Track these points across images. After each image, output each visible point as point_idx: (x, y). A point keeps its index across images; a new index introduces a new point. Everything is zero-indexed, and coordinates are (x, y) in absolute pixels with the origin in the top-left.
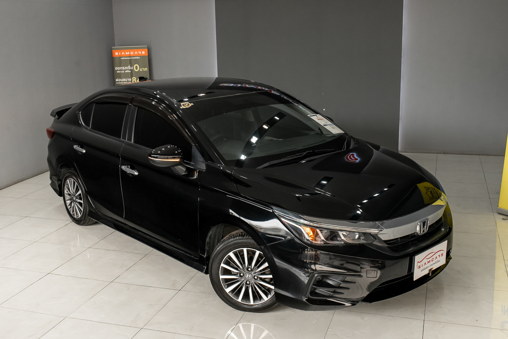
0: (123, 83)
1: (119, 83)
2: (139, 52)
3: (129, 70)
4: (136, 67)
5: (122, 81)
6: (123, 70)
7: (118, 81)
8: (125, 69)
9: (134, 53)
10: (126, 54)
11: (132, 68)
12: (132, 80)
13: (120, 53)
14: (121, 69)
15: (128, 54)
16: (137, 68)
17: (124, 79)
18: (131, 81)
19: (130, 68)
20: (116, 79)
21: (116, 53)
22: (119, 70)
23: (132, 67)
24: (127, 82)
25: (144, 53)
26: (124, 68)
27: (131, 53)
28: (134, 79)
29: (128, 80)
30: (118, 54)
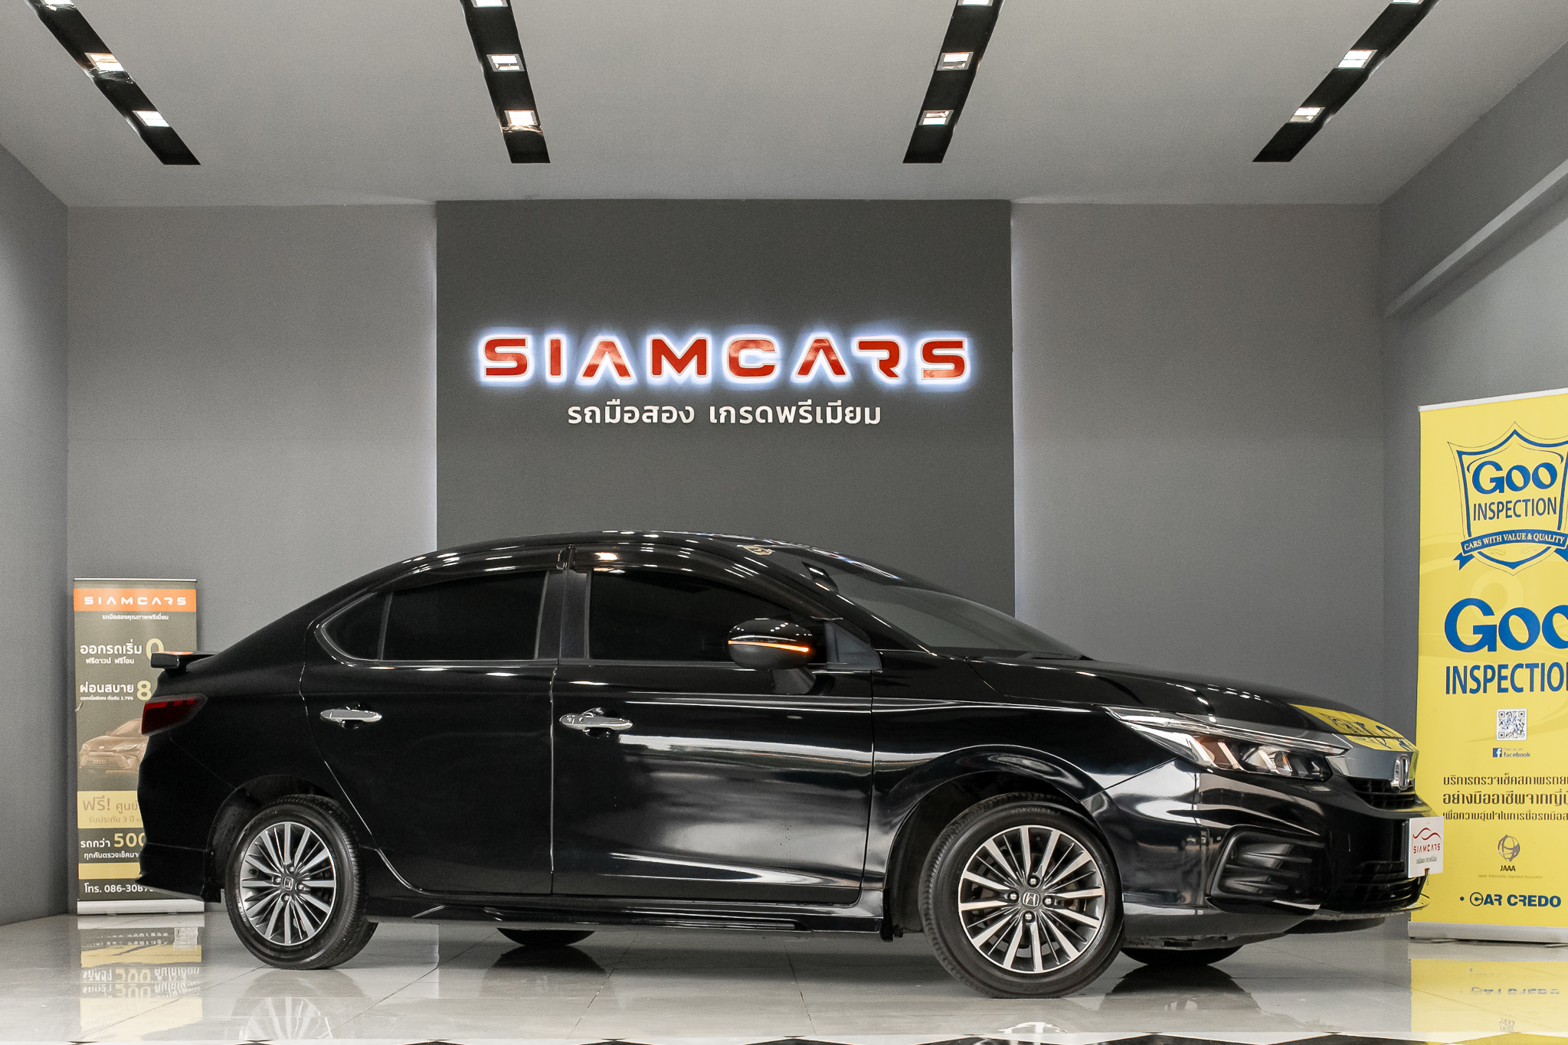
0: (105, 699)
1: (92, 698)
2: (166, 599)
3: (129, 657)
4: (155, 647)
5: (102, 691)
6: (107, 656)
7: (86, 691)
8: (116, 652)
9: (150, 601)
10: (122, 603)
11: (138, 650)
12: (136, 690)
13: (100, 599)
14: (99, 652)
15: (127, 602)
16: (155, 650)
17: (110, 686)
18: (134, 694)
19: (133, 649)
20: (82, 686)
21: (86, 599)
22: (92, 656)
23: (140, 647)
24: (117, 695)
25: (182, 601)
26: (112, 650)
27: (139, 599)
28: (144, 686)
29: (122, 689)
30: (92, 602)
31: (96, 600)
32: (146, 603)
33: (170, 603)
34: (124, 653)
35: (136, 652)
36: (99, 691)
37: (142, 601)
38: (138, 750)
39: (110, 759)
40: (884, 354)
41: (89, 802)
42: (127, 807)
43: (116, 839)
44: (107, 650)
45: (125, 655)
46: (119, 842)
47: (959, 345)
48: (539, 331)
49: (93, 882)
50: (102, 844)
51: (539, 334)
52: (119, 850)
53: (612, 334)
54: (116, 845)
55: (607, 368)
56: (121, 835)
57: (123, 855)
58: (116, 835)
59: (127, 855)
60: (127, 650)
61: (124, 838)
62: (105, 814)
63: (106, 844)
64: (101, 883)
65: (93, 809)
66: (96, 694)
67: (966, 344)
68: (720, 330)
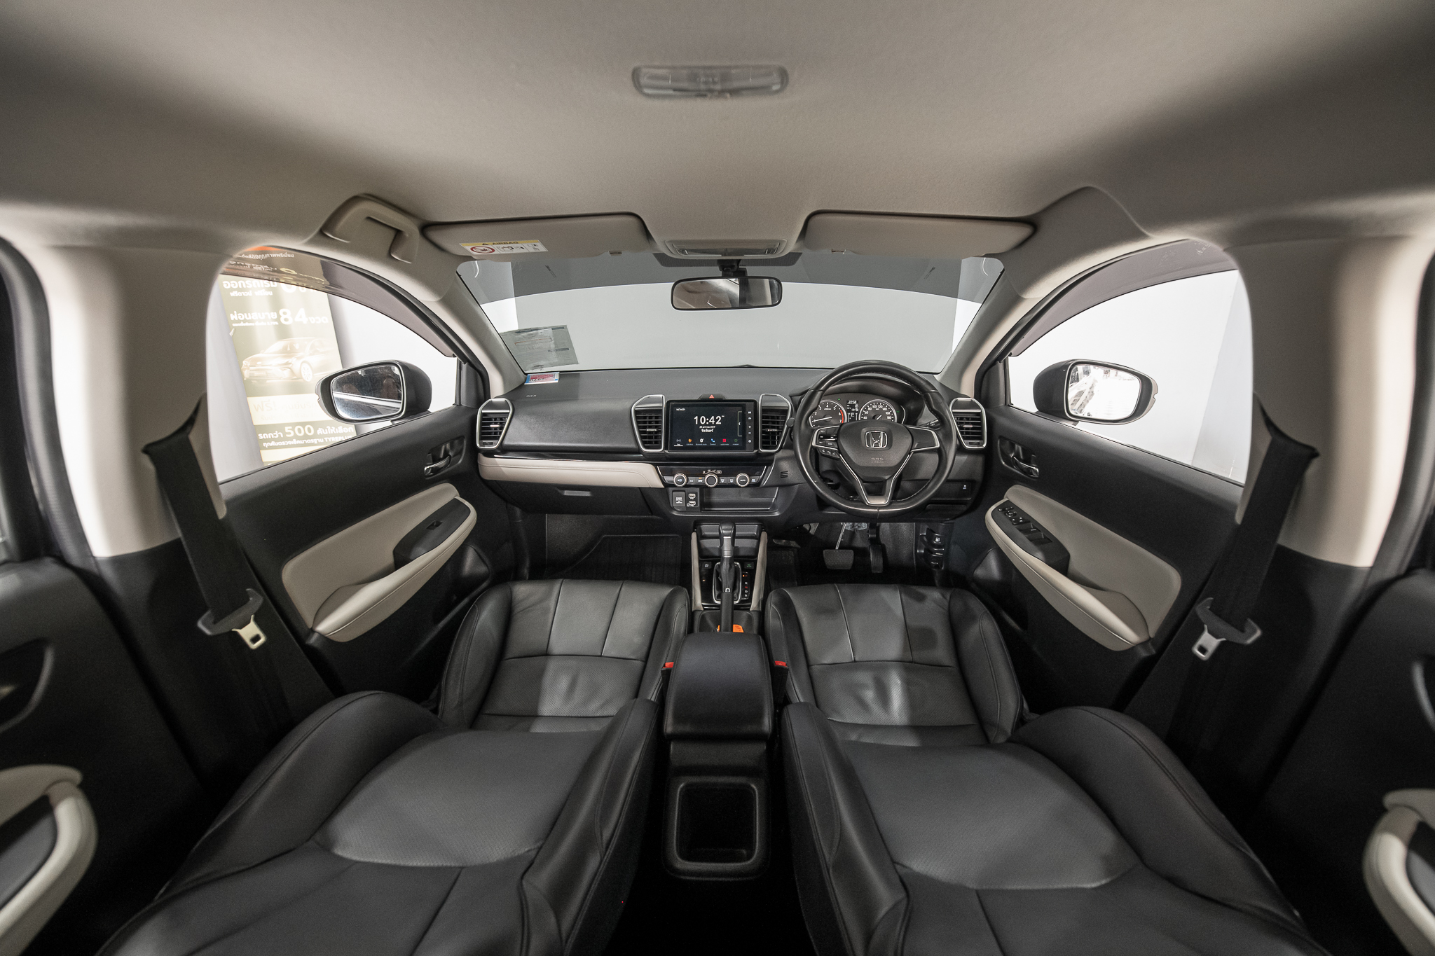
0: (253, 324)
1: (242, 324)
5: (250, 318)
7: (236, 318)
12: (279, 316)
17: (256, 314)
20: (231, 315)
22: (235, 290)
24: (265, 321)
28: (285, 313)
36: (247, 318)
39: (269, 372)
41: (259, 405)
43: (287, 431)
46: (290, 433)
50: (275, 435)
52: (291, 439)
54: (287, 436)
57: (295, 442)
58: (287, 428)
61: (293, 430)
62: (273, 413)
63: (280, 435)
65: (263, 410)
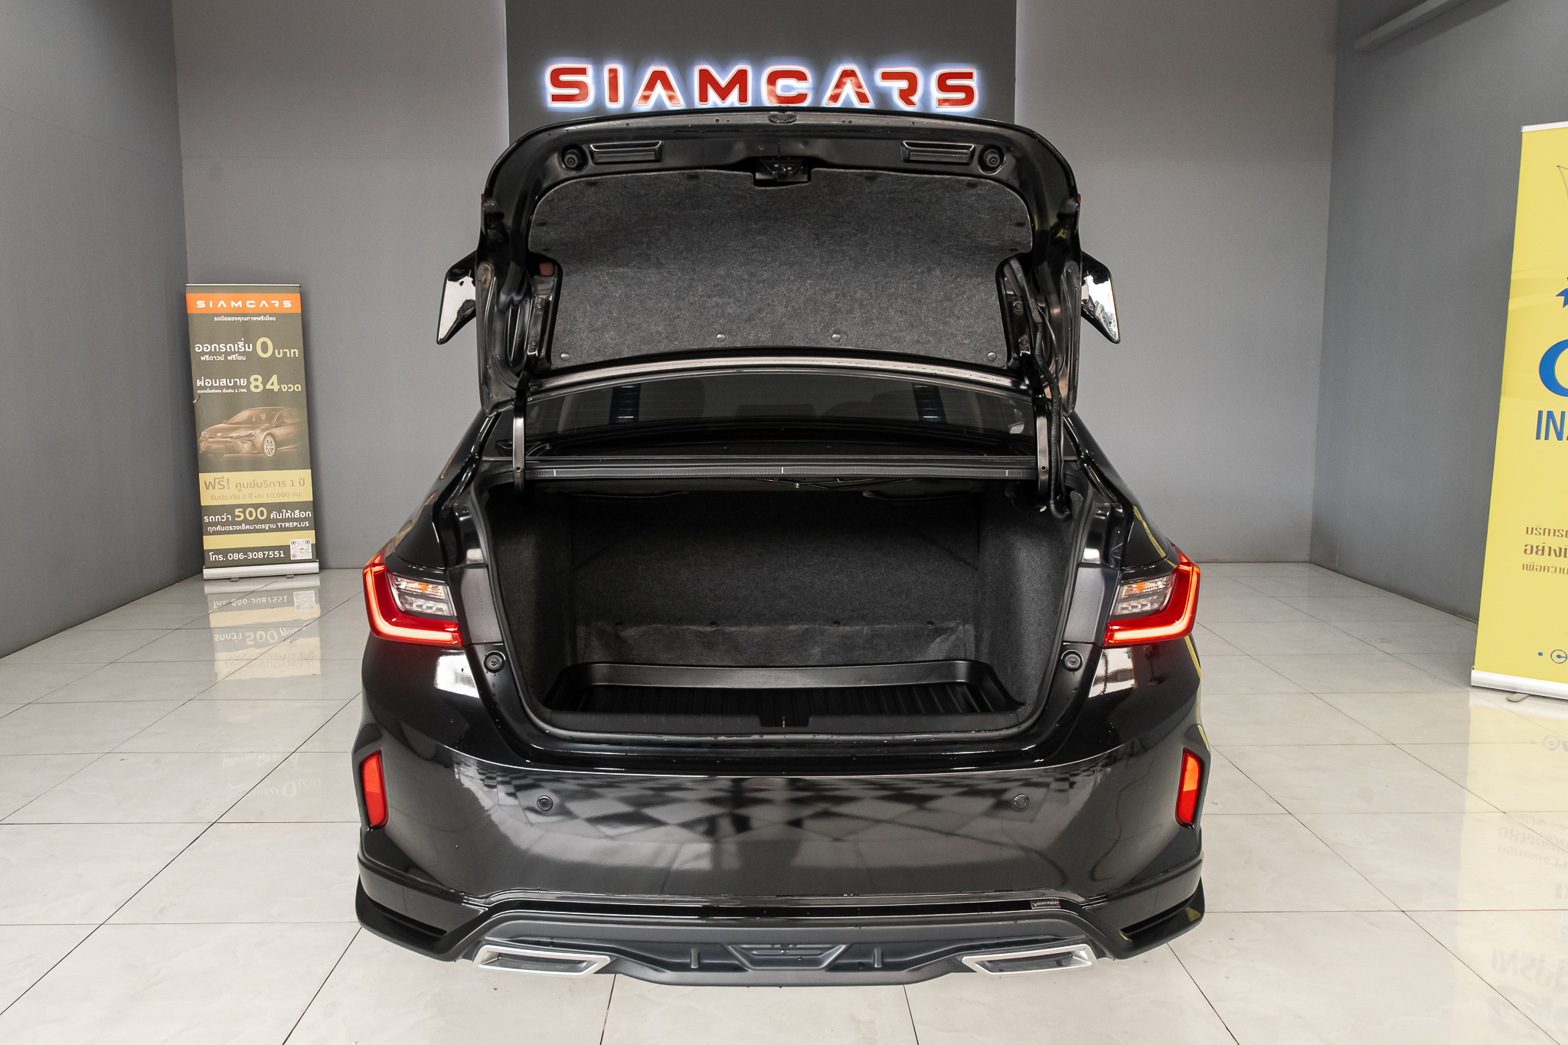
1: (208, 391)
2: (272, 302)
3: (241, 354)
4: (264, 345)
6: (220, 353)
7: (203, 385)
8: (229, 350)
9: (258, 304)
10: (232, 306)
11: (249, 348)
13: (211, 302)
14: (213, 350)
15: (236, 305)
16: (265, 347)
18: (248, 386)
19: (245, 346)
20: (198, 380)
21: (198, 303)
22: (206, 353)
23: (251, 345)
25: (289, 304)
26: (224, 349)
27: (248, 302)
29: (235, 382)
30: (204, 306)
31: (207, 304)
32: (254, 306)
33: (277, 305)
34: (236, 350)
35: (247, 350)
36: (214, 384)
37: (250, 304)
38: (253, 436)
39: (228, 444)
40: (904, 84)
41: (210, 482)
42: (246, 486)
43: (237, 513)
44: (220, 348)
45: (237, 352)
46: (239, 516)
47: (969, 76)
48: (598, 62)
49: (217, 552)
50: (224, 518)
51: (598, 63)
52: (240, 523)
53: (662, 65)
54: (237, 519)
55: (659, 96)
56: (241, 510)
57: (244, 527)
58: (237, 510)
59: (248, 527)
60: (239, 348)
61: (244, 513)
62: (225, 492)
63: (228, 518)
64: (224, 552)
65: (214, 488)
66: (212, 387)
67: (975, 76)
68: (759, 63)
